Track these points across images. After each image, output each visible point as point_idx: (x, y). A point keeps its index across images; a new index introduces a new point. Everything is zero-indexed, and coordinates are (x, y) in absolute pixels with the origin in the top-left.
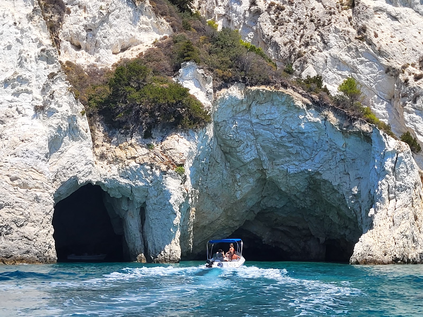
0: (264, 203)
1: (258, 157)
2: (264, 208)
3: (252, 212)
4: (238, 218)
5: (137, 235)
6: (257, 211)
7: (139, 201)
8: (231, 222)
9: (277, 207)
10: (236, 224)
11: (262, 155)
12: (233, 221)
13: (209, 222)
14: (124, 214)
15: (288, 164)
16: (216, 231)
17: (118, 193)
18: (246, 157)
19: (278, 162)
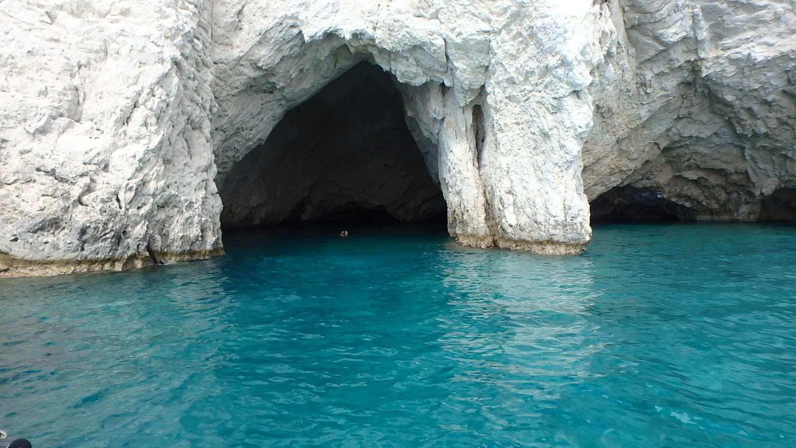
0: (678, 130)
1: (692, 34)
2: (676, 138)
3: (656, 147)
4: (635, 156)
5: (465, 174)
6: (664, 144)
7: (467, 82)
8: (624, 161)
9: (702, 135)
10: (632, 166)
11: (701, 28)
12: (629, 159)
13: (594, 159)
14: (437, 131)
15: (752, 44)
16: (601, 177)
17: (414, 69)
18: (672, 30)
19: (728, 41)
